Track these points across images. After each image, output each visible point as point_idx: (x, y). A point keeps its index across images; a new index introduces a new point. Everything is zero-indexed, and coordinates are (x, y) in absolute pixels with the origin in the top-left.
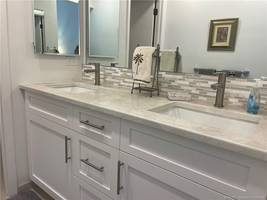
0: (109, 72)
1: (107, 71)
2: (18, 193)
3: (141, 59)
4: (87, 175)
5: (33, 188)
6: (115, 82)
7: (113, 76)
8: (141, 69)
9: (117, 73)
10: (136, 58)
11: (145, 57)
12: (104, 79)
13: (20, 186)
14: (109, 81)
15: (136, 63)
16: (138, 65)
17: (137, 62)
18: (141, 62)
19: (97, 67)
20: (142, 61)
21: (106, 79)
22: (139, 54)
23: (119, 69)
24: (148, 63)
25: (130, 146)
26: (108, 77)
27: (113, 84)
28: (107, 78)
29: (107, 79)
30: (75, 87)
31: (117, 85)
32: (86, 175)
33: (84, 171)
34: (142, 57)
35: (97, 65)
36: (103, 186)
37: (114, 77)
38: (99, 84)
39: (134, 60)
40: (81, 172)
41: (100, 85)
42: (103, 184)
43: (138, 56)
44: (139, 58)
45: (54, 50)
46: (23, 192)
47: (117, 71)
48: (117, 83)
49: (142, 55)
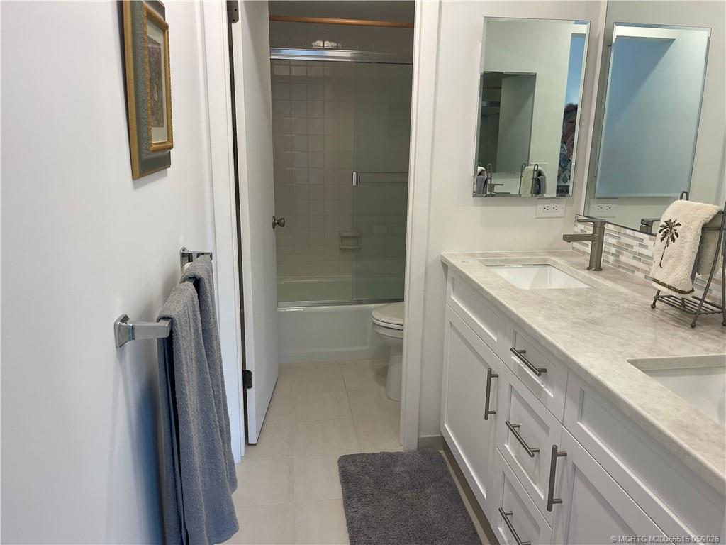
0: (627, 243)
1: (624, 240)
2: (418, 449)
3: (674, 233)
4: (516, 456)
5: (444, 450)
6: (639, 268)
7: (635, 253)
8: (670, 257)
9: (646, 247)
10: (665, 228)
11: (682, 230)
12: (616, 255)
13: (422, 436)
14: (625, 264)
15: (662, 239)
16: (667, 245)
17: (666, 238)
18: (673, 240)
19: (598, 229)
20: (675, 237)
21: (621, 257)
22: (673, 221)
23: (650, 239)
24: (687, 246)
25: (579, 423)
26: (625, 253)
27: (633, 272)
28: (622, 254)
29: (623, 259)
30: (549, 268)
31: (642, 276)
32: (513, 455)
33: (513, 446)
34: (676, 228)
35: (599, 225)
36: (535, 486)
37: (639, 257)
38: (599, 269)
39: (660, 232)
40: (507, 446)
41: (601, 270)
42: (535, 484)
43: (670, 225)
44: (671, 229)
45: (534, 171)
46: (426, 450)
47: (645, 242)
48: (643, 271)
49: (679, 224)
